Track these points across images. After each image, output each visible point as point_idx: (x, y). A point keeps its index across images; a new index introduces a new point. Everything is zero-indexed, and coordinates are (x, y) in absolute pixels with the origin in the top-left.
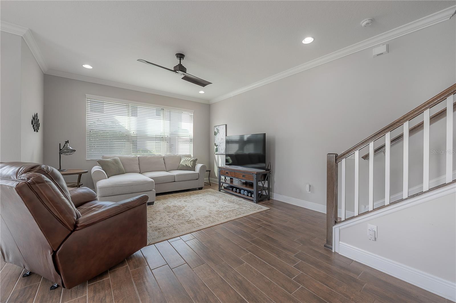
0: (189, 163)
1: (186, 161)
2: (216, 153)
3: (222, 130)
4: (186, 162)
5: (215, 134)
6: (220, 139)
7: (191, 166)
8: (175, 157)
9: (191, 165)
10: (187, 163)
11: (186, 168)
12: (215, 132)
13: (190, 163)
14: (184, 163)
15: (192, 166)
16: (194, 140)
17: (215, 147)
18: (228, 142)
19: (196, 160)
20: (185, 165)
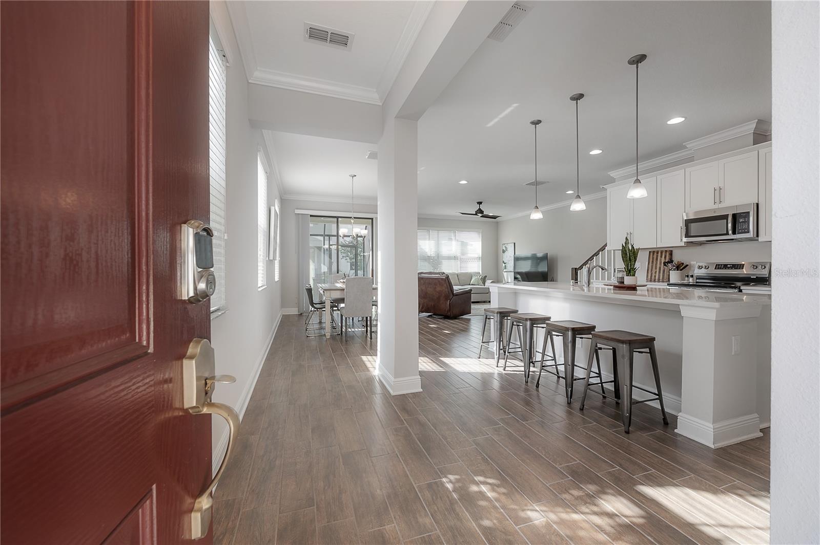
2: (505, 270)
3: (510, 248)
5: (504, 252)
6: (508, 257)
8: (466, 274)
12: (503, 250)
13: (480, 279)
16: (483, 259)
17: (504, 265)
18: (517, 259)
19: (486, 276)
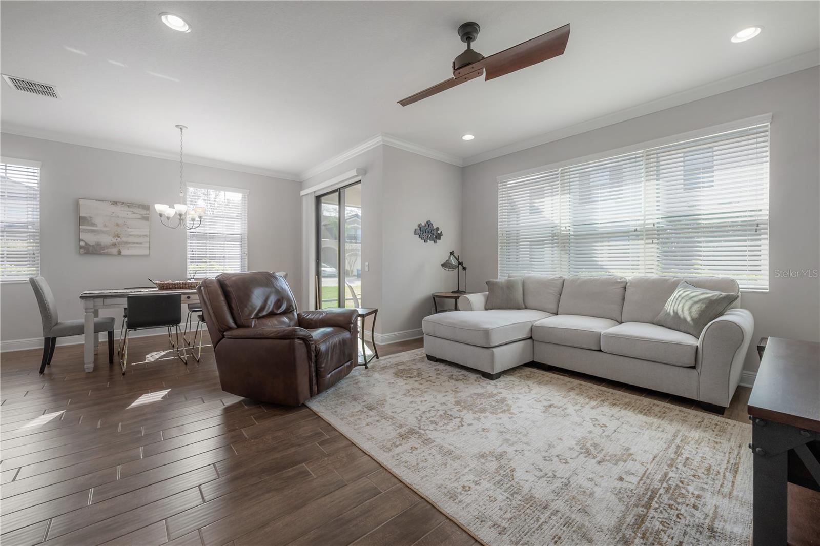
0: (686, 308)
1: (680, 299)
4: (678, 302)
7: (689, 319)
9: (690, 313)
10: (681, 305)
11: (675, 323)
13: (690, 308)
14: (673, 304)
15: (693, 320)
20: (672, 312)
